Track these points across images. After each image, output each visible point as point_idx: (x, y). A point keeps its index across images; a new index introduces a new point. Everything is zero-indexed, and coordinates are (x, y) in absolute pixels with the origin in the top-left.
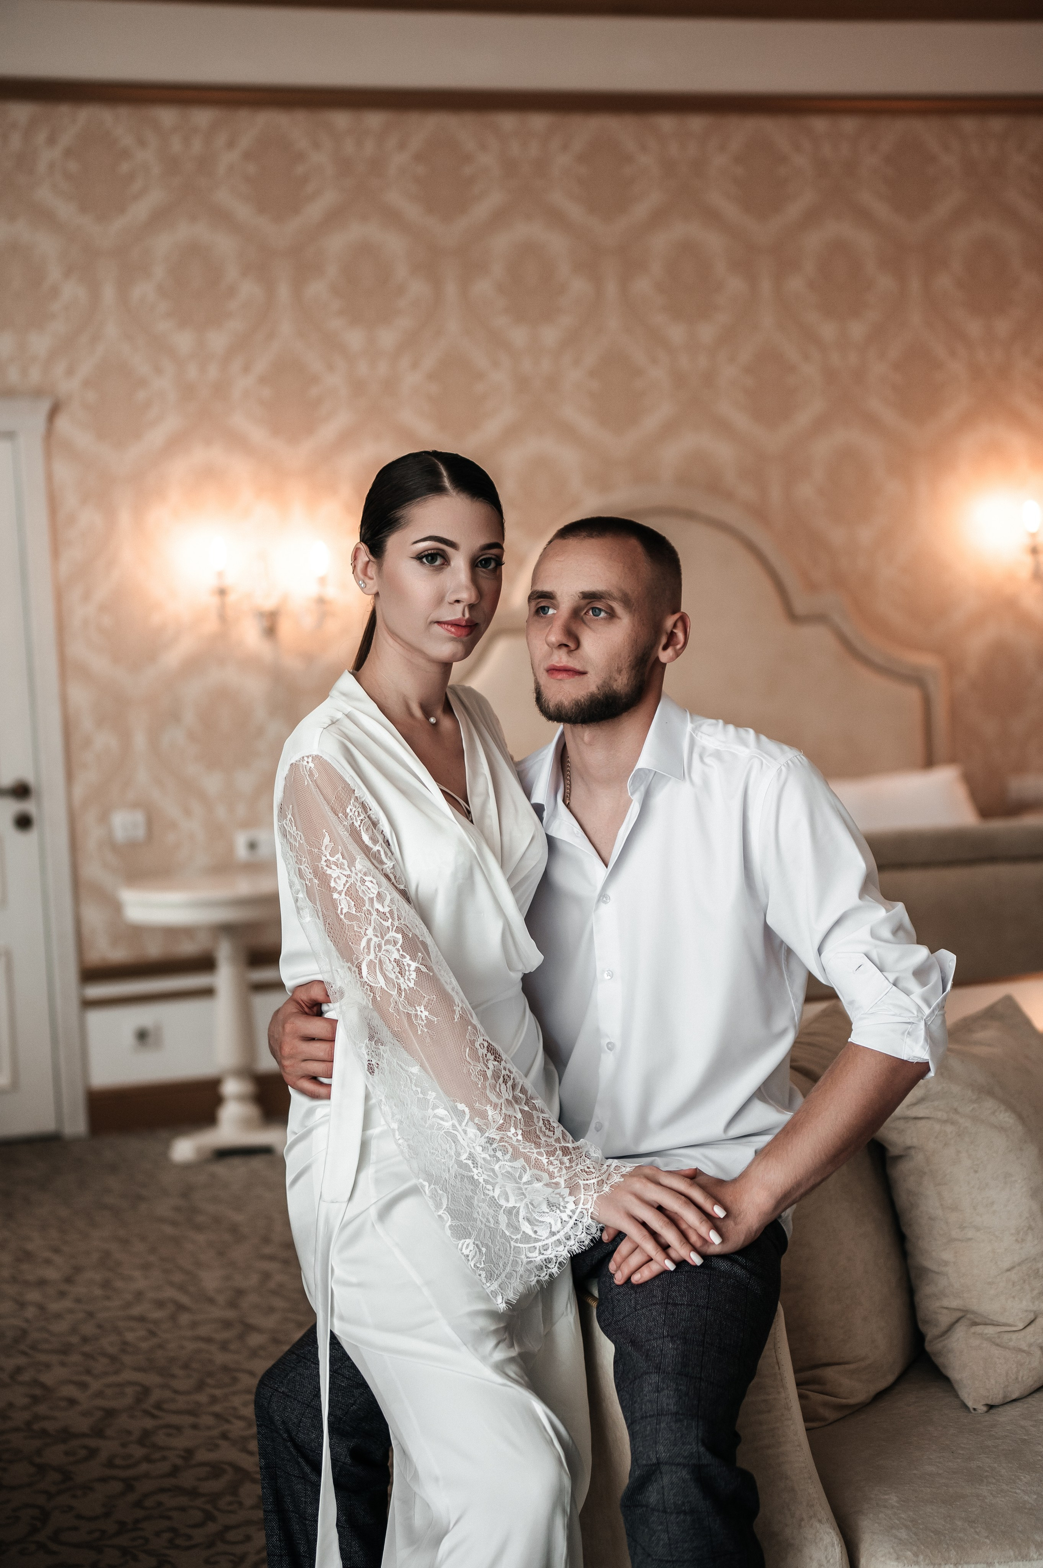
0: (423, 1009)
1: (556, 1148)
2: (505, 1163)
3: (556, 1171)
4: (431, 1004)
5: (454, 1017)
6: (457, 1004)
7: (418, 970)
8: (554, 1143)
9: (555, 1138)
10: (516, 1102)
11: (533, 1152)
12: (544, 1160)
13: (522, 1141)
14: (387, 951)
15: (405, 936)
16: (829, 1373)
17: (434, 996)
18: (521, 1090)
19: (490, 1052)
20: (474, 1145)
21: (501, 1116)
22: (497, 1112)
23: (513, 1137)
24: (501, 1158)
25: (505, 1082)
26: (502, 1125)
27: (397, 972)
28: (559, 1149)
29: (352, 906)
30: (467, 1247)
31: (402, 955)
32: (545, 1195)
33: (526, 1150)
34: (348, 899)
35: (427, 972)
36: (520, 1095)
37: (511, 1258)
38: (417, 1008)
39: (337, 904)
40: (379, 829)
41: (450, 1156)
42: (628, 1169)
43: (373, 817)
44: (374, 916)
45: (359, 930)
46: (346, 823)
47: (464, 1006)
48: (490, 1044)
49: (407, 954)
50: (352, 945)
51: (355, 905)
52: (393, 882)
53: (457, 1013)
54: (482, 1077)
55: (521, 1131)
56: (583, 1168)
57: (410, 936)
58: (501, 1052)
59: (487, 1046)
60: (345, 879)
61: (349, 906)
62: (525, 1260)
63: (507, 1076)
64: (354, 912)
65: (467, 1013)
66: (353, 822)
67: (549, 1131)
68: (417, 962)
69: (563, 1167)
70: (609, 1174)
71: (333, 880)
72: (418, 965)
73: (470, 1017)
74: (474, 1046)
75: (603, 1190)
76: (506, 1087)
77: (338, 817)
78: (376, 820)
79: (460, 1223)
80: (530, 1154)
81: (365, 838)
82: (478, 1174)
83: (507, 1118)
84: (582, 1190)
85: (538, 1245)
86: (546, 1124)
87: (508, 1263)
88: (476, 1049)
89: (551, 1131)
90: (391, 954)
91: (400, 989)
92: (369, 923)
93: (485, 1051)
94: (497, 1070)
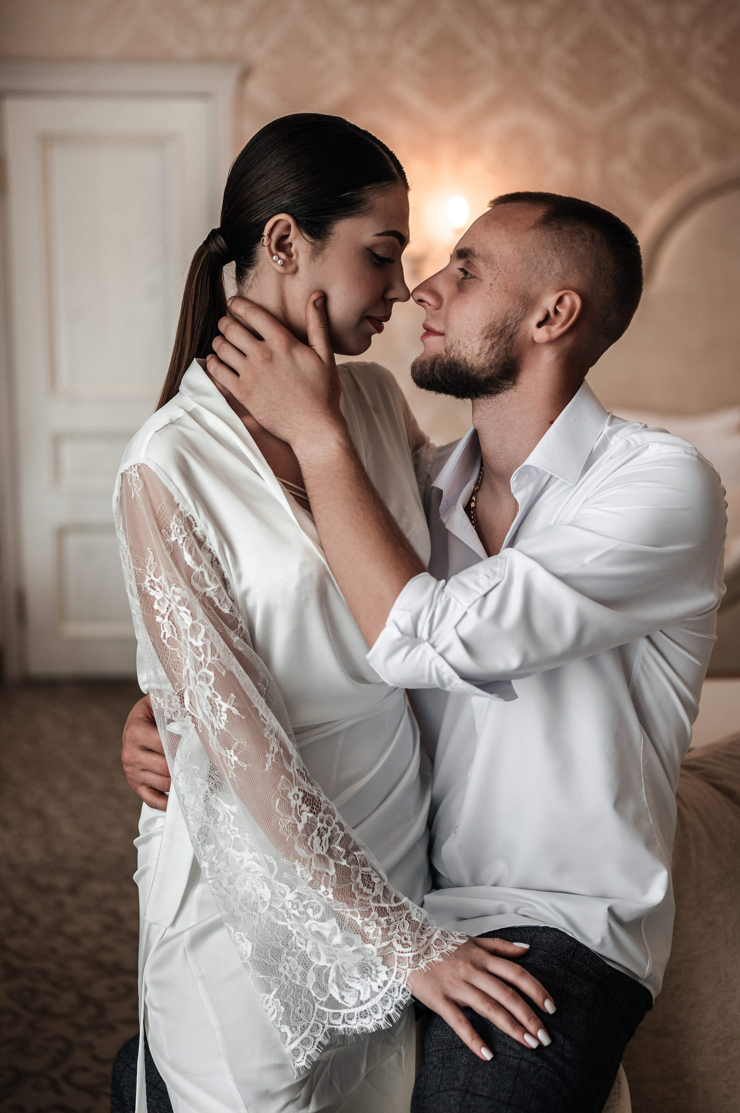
0: (232, 753)
1: (371, 909)
2: (315, 922)
3: (371, 932)
4: (242, 750)
5: (265, 766)
6: (271, 749)
7: (229, 712)
9: (374, 894)
11: (347, 912)
14: (201, 686)
15: (217, 674)
17: (245, 742)
18: (340, 842)
19: (306, 803)
20: (284, 899)
21: (310, 872)
22: (306, 867)
23: (323, 895)
24: (311, 915)
25: (320, 835)
26: (312, 882)
27: (209, 710)
28: (375, 909)
29: (175, 632)
30: (267, 1003)
31: (214, 694)
32: (355, 960)
33: (339, 910)
34: (171, 624)
35: (239, 714)
36: (338, 848)
37: (312, 1022)
38: (228, 751)
39: (160, 628)
40: (205, 548)
41: (264, 903)
42: (450, 947)
43: (199, 534)
44: (189, 649)
45: (181, 658)
46: (169, 541)
47: (282, 751)
48: (306, 793)
49: (219, 694)
50: (174, 672)
51: (176, 631)
52: (217, 606)
53: (270, 760)
54: (292, 830)
55: (332, 889)
56: (400, 936)
57: (224, 674)
58: (321, 800)
59: (303, 797)
60: (168, 602)
61: (172, 631)
62: (327, 1026)
63: (323, 828)
64: (176, 639)
65: (282, 760)
66: (177, 540)
67: (368, 887)
68: (228, 703)
69: (380, 928)
70: (428, 947)
71: (156, 602)
72: (230, 707)
73: (286, 764)
74: (287, 797)
75: (418, 966)
76: (322, 841)
77: (162, 534)
78: (202, 537)
79: (262, 976)
80: (344, 913)
81: (188, 558)
82: (292, 925)
83: (317, 875)
84: (396, 962)
85: (343, 1012)
86: (365, 880)
87: (307, 1027)
88: (289, 800)
89: (370, 888)
90: (204, 690)
91: (213, 727)
92: (187, 654)
93: (299, 802)
94: (312, 822)
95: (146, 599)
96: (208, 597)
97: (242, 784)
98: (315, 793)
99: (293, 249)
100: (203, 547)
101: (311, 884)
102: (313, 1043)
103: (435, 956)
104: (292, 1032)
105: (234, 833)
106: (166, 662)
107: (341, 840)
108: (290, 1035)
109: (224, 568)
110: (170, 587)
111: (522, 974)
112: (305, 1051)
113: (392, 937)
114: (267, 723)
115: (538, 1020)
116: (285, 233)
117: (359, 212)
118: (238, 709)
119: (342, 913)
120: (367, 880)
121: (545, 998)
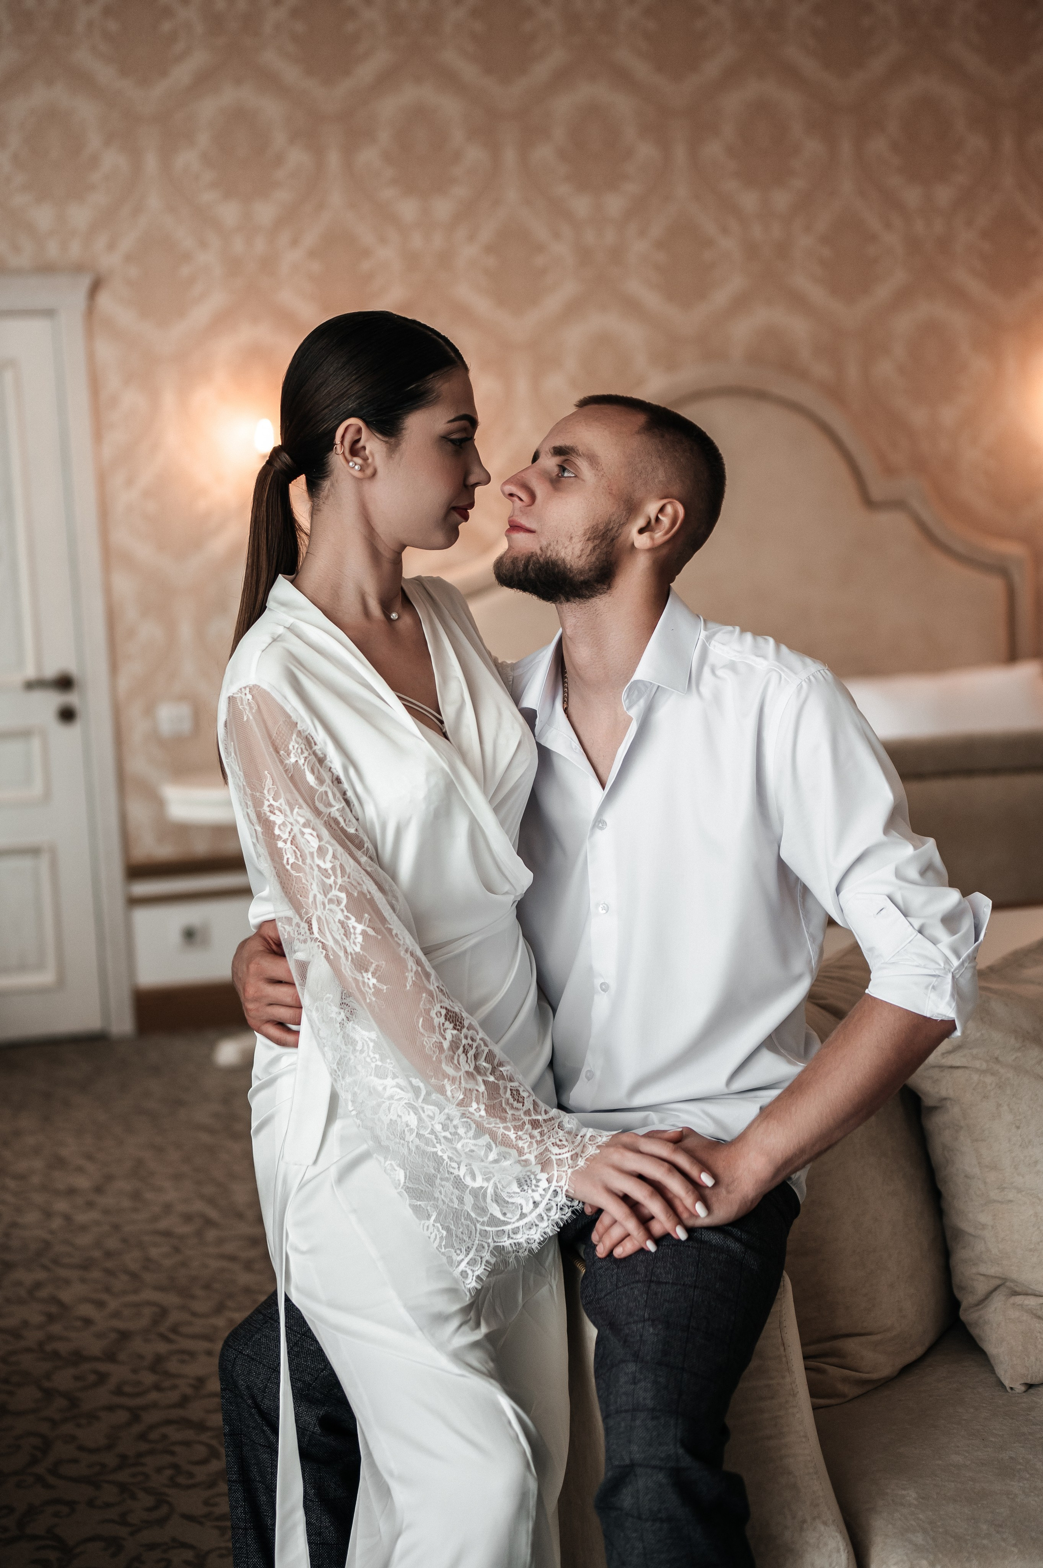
0: (370, 976)
1: (525, 1123)
2: (468, 1141)
3: (526, 1146)
4: (380, 971)
5: (405, 985)
6: (409, 968)
7: (364, 933)
8: (523, 1116)
9: (525, 1109)
10: (479, 1073)
11: (500, 1128)
12: (512, 1135)
14: (331, 910)
15: (349, 895)
16: (851, 1345)
17: (384, 963)
18: (486, 1058)
19: (449, 1020)
20: (433, 1123)
21: (461, 1090)
22: (456, 1085)
23: (475, 1112)
24: (463, 1135)
25: (465, 1052)
26: (463, 1100)
27: (342, 934)
28: (529, 1122)
29: (299, 856)
30: (427, 1229)
31: (346, 916)
32: (514, 1174)
33: (491, 1126)
34: (294, 848)
35: (375, 934)
36: (484, 1064)
37: (477, 1242)
38: (365, 974)
39: (283, 853)
40: (326, 767)
41: (411, 1130)
42: (604, 1140)
43: (319, 752)
44: (316, 872)
45: (306, 883)
46: (289, 762)
47: (419, 969)
48: (449, 1010)
49: (352, 915)
51: (301, 855)
52: (342, 826)
53: (410, 979)
54: (438, 1049)
56: (555, 1139)
57: (356, 894)
58: (464, 1016)
59: (445, 1014)
60: (289, 826)
62: (492, 1245)
63: (468, 1044)
64: (300, 863)
65: (421, 978)
66: (297, 761)
67: (518, 1102)
68: (363, 924)
69: (534, 1141)
70: (584, 1145)
71: (277, 827)
72: (365, 928)
73: (425, 982)
74: (429, 1015)
75: (578, 1166)
76: (467, 1058)
77: (279, 756)
78: (321, 756)
79: (418, 1203)
80: (496, 1129)
81: (311, 779)
82: (442, 1150)
83: (468, 1092)
84: (555, 1166)
85: (508, 1228)
86: (514, 1095)
87: (472, 1247)
88: (432, 1018)
89: (520, 1102)
90: (335, 914)
91: (346, 952)
92: (313, 879)
93: (442, 1020)
94: (456, 1039)
95: (267, 825)
96: (333, 818)
97: (383, 1007)
98: (457, 1010)
99: (367, 452)
100: (323, 765)
101: (461, 1104)
102: (480, 1263)
103: (592, 1150)
104: (457, 1254)
105: (374, 1060)
106: (291, 889)
107: (486, 1056)
108: (455, 1258)
109: (346, 785)
110: (292, 811)
112: (474, 1272)
113: (547, 1141)
114: (401, 942)
116: (357, 437)
117: (427, 403)
118: (374, 929)
120: (516, 1094)
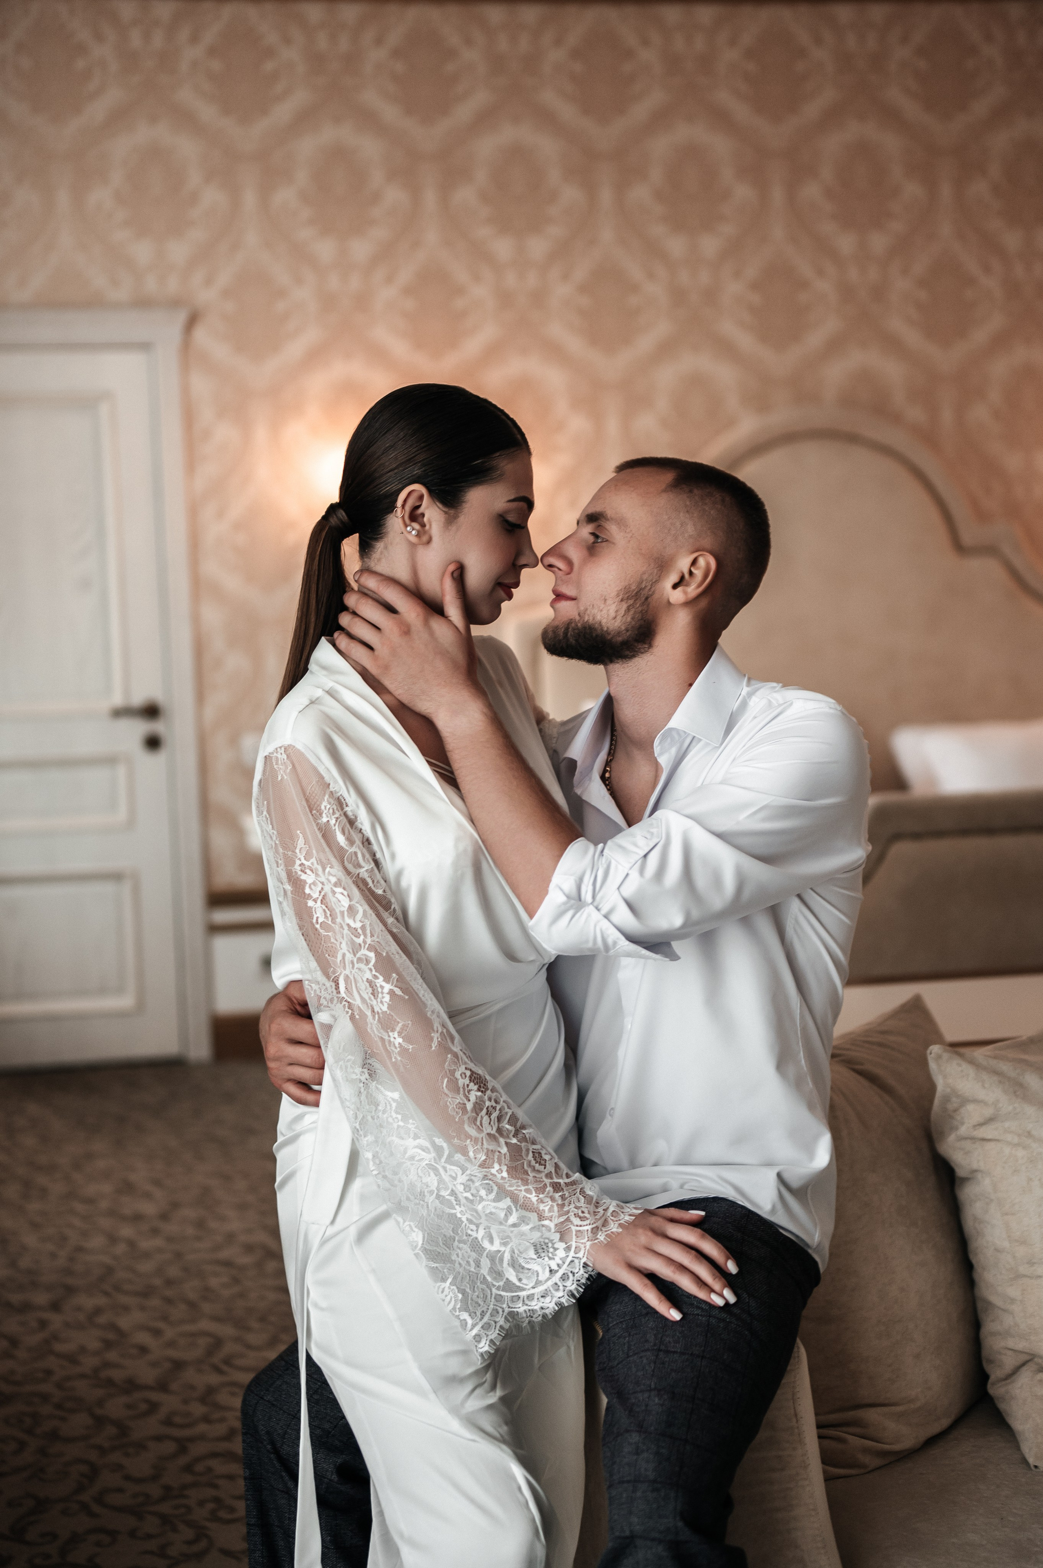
0: (396, 1035)
1: (546, 1185)
2: (489, 1203)
3: (547, 1209)
4: (406, 1030)
5: (431, 1046)
6: (435, 1029)
7: (391, 993)
8: (544, 1179)
9: (546, 1171)
10: (501, 1135)
11: (522, 1190)
12: (533, 1197)
13: (507, 1179)
14: (359, 969)
15: (378, 954)
16: (873, 1415)
17: (410, 1022)
19: (473, 1082)
20: (455, 1183)
21: (483, 1151)
22: (478, 1147)
23: (496, 1173)
24: (485, 1197)
25: (489, 1114)
26: (485, 1161)
27: (369, 993)
28: (550, 1185)
29: (328, 915)
30: (442, 1292)
31: (375, 975)
32: (531, 1240)
33: (512, 1189)
34: (324, 907)
35: (402, 994)
36: (507, 1126)
37: (492, 1306)
38: (391, 1034)
39: (312, 913)
40: (356, 828)
41: (431, 1191)
42: (627, 1218)
43: (350, 814)
44: (346, 931)
45: (335, 942)
46: (320, 822)
47: (445, 1031)
48: (473, 1072)
49: (380, 974)
50: (329, 957)
51: (330, 915)
52: (370, 887)
53: (435, 1040)
54: (461, 1110)
55: (506, 1167)
56: (576, 1210)
57: (384, 954)
58: (488, 1079)
59: (470, 1076)
60: (320, 886)
61: (325, 915)
62: (507, 1310)
63: (492, 1106)
64: (330, 922)
65: (446, 1040)
66: (328, 821)
67: (540, 1164)
68: (391, 984)
69: (555, 1204)
70: (605, 1220)
71: (307, 886)
72: (392, 987)
73: (450, 1044)
74: (454, 1076)
75: (597, 1239)
76: (490, 1119)
77: (312, 815)
78: (353, 817)
79: (435, 1265)
80: (517, 1191)
81: (341, 839)
82: (461, 1212)
83: (490, 1153)
84: (574, 1237)
85: (523, 1294)
86: (536, 1157)
87: (487, 1312)
88: (456, 1079)
89: (542, 1165)
90: (363, 973)
91: (373, 1011)
92: (343, 937)
93: (467, 1081)
94: (480, 1101)
95: (297, 884)
96: (361, 878)
97: (408, 1067)
98: (480, 1072)
99: (425, 519)
100: (354, 827)
101: (483, 1165)
102: (494, 1327)
103: (614, 1227)
104: (472, 1318)
106: (320, 948)
107: (509, 1119)
108: (470, 1322)
109: (375, 847)
110: (324, 869)
111: (702, 1237)
112: (487, 1336)
113: (568, 1212)
115: (723, 1279)
116: (418, 504)
117: (491, 479)
118: (401, 989)
119: (516, 1192)
120: (538, 1156)
121: (727, 1259)
